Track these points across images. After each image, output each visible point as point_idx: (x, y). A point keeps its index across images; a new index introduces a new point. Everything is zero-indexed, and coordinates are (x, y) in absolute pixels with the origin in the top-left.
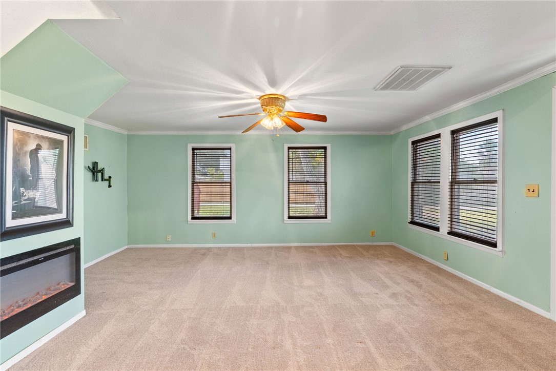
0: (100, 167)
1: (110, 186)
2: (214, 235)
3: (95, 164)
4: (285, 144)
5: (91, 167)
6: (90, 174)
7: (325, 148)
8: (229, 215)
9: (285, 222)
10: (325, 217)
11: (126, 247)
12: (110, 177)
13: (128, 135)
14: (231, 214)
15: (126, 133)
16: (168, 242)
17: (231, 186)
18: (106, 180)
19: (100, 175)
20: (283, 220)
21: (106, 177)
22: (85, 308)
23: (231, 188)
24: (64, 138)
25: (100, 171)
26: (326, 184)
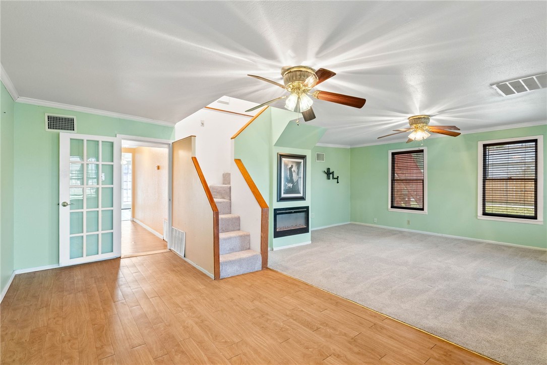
0: (331, 171)
1: (338, 182)
2: (409, 222)
3: (329, 169)
4: (479, 142)
5: (326, 171)
6: (326, 175)
7: (536, 141)
8: (422, 207)
9: (478, 218)
10: (535, 218)
11: (349, 223)
12: (338, 177)
13: (351, 148)
14: (423, 207)
15: (349, 147)
16: (375, 223)
17: (423, 182)
18: (335, 178)
19: (331, 175)
20: (477, 216)
21: (335, 177)
22: (311, 240)
23: (423, 184)
24: (302, 161)
25: (331, 173)
26: (536, 180)
